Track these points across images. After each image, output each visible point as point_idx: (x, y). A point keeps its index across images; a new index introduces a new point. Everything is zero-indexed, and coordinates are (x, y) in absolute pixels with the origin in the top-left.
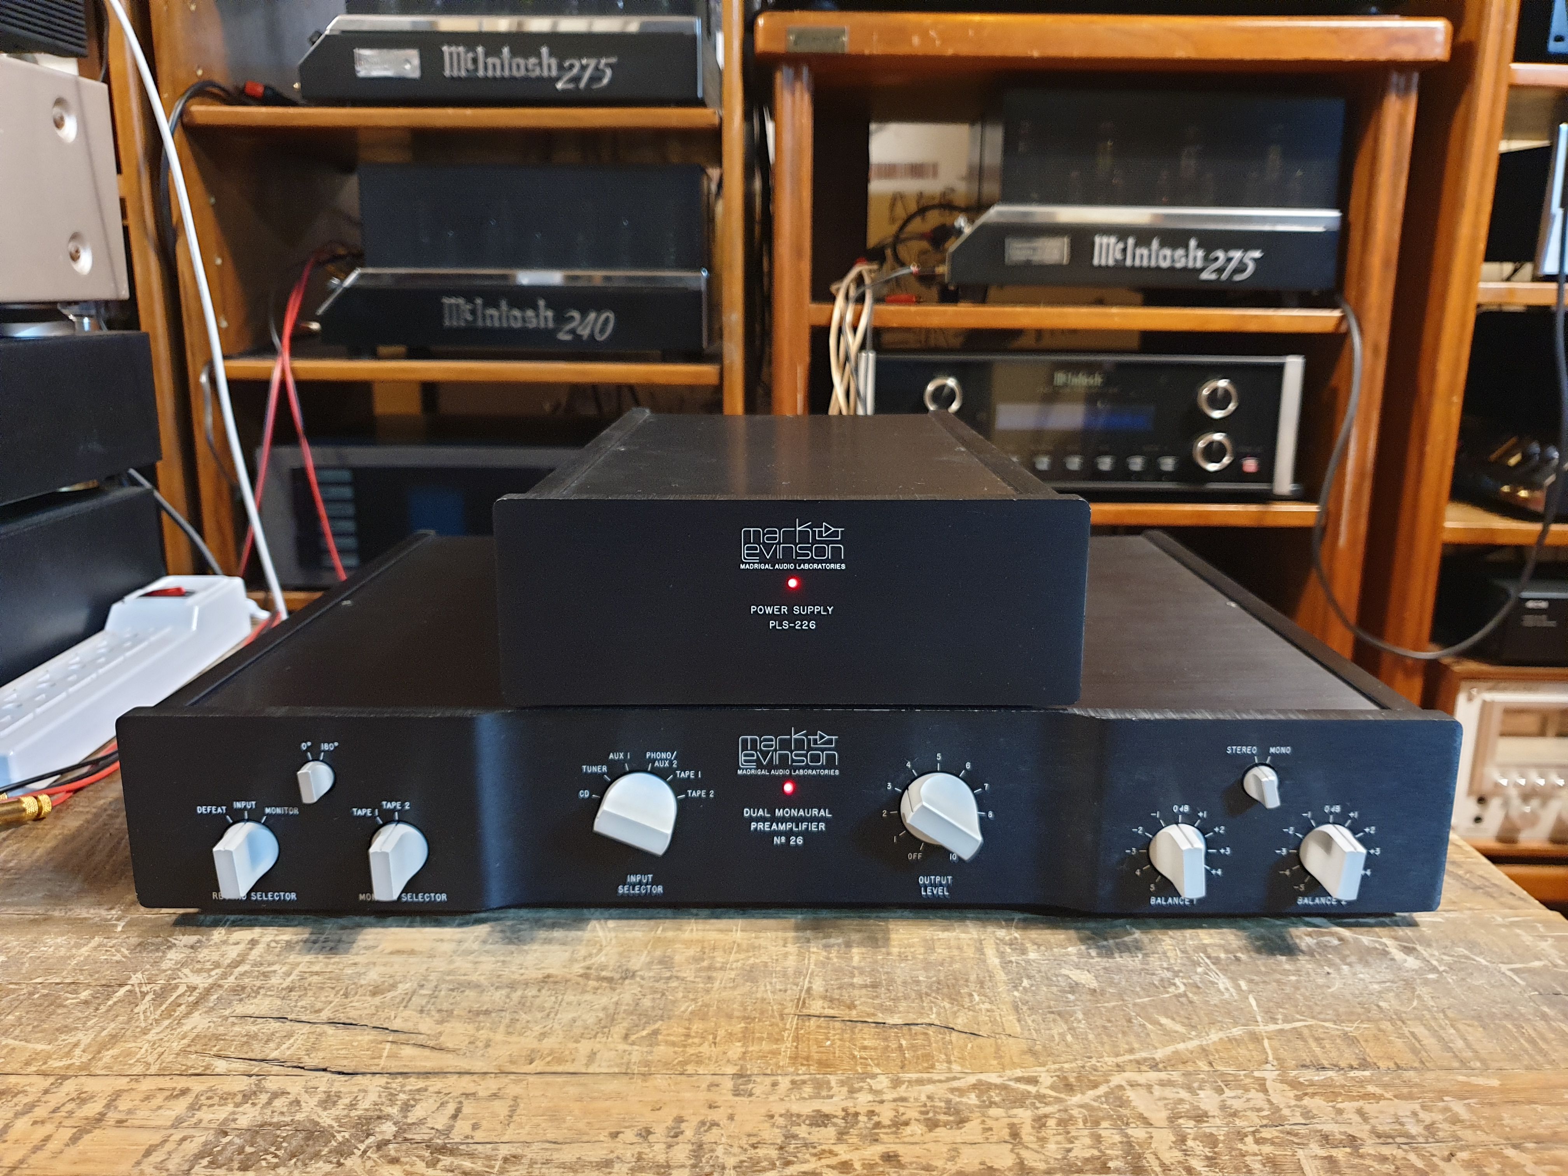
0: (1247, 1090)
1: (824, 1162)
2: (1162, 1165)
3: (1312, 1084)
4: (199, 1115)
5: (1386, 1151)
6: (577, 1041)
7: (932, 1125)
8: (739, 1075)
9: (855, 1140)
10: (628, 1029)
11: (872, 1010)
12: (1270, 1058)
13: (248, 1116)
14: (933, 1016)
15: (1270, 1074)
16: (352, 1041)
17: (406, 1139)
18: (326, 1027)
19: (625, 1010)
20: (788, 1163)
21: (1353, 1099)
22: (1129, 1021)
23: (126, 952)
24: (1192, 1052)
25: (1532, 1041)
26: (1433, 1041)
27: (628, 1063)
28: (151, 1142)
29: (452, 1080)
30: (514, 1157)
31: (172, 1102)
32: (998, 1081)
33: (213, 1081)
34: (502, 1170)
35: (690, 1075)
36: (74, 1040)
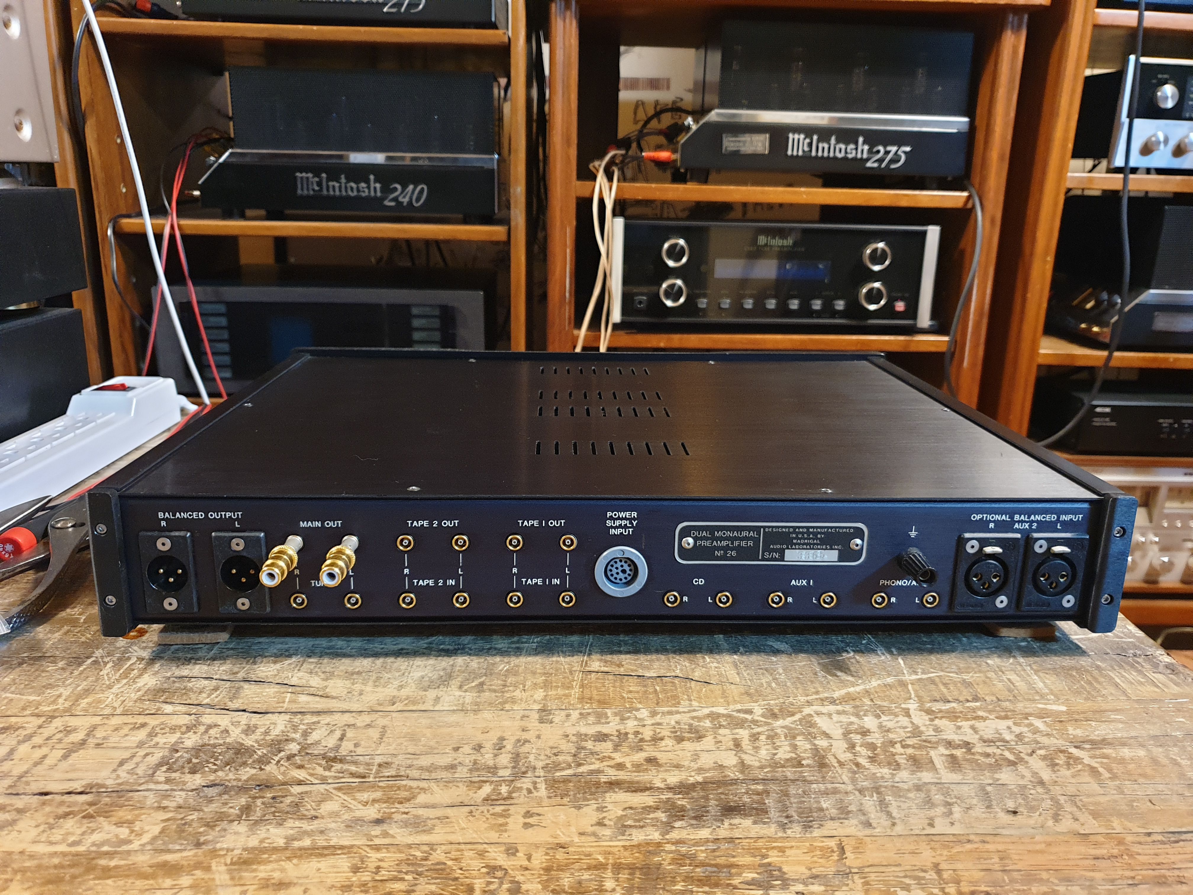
0: (897, 716)
1: (605, 763)
2: (839, 762)
3: (941, 711)
4: (156, 739)
5: (989, 750)
6: (425, 690)
7: (680, 740)
8: (542, 710)
9: (626, 750)
10: (462, 682)
11: (635, 668)
12: (913, 696)
13: (191, 740)
14: (678, 672)
15: (912, 706)
16: (261, 692)
17: (307, 754)
18: (242, 684)
19: (459, 671)
20: (580, 765)
21: (968, 720)
22: (815, 674)
23: (89, 636)
24: (859, 693)
25: (1090, 683)
26: (1023, 683)
27: (463, 704)
28: (122, 757)
29: (337, 716)
30: (386, 763)
31: (135, 732)
32: (725, 712)
33: (162, 719)
34: (378, 771)
35: (508, 711)
36: (58, 693)
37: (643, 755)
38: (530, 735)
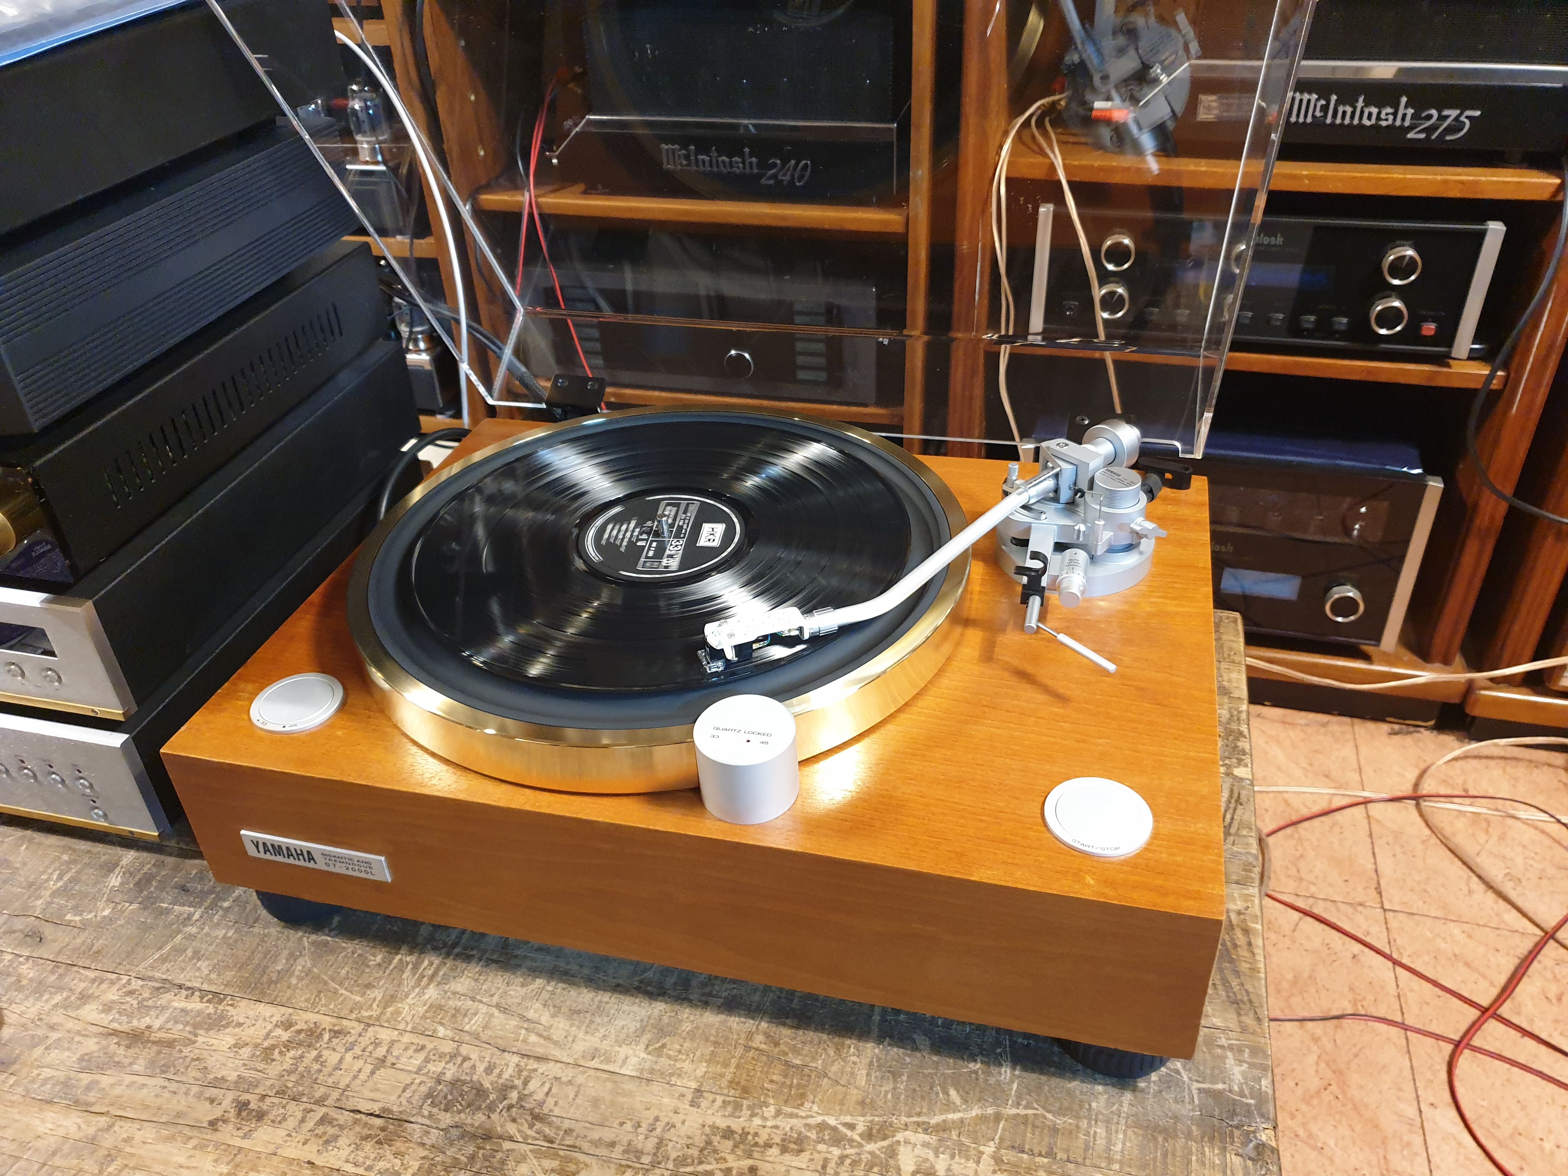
0: (968, 1159)
1: (719, 1166)
4: (429, 1066)
6: (620, 1046)
7: (784, 1150)
8: (697, 1090)
9: (740, 1153)
10: (650, 1040)
11: (786, 1049)
12: (997, 1138)
13: (451, 1072)
14: (820, 1062)
15: (989, 1149)
16: (506, 1024)
17: (522, 1106)
20: (701, 1162)
22: (931, 1089)
24: (954, 1122)
26: (1104, 1142)
27: (643, 1069)
28: (407, 1082)
29: (551, 1065)
30: (570, 1130)
31: (416, 1055)
32: (834, 1123)
33: (437, 1042)
34: (563, 1139)
35: (672, 1085)
36: (372, 996)
37: (749, 1162)
38: (676, 1119)
